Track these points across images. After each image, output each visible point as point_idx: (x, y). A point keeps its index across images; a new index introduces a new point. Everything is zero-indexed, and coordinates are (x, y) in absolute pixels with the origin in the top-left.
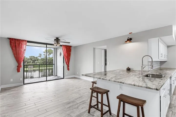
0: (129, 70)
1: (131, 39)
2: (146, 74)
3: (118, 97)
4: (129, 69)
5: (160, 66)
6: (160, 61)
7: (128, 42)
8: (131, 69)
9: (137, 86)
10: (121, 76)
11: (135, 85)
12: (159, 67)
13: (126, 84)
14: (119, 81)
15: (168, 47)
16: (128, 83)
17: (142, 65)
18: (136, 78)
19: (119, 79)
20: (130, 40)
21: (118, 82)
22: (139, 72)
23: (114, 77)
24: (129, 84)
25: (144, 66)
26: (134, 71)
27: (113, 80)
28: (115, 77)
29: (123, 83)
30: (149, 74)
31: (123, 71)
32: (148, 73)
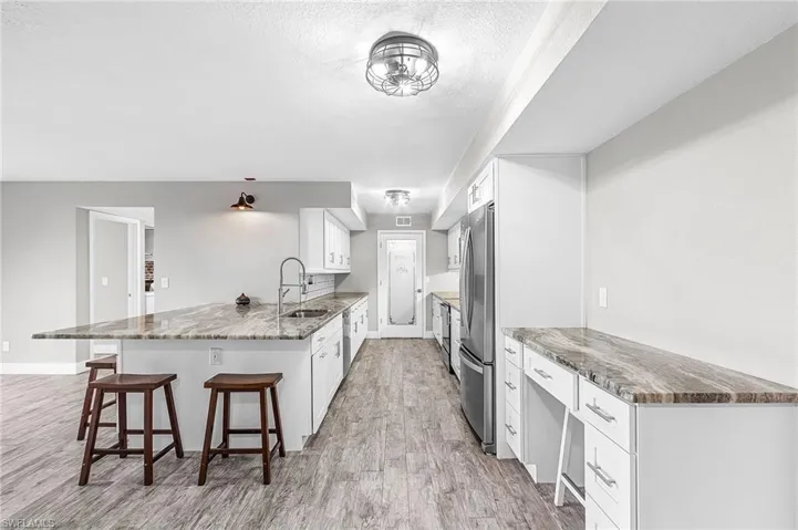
0: (244, 304)
1: (251, 199)
2: (292, 310)
3: (207, 385)
4: (244, 302)
5: (335, 287)
6: (336, 274)
7: (242, 208)
8: (251, 301)
9: (260, 338)
10: (218, 321)
11: (255, 338)
12: (332, 290)
13: (231, 338)
14: (213, 333)
15: (353, 233)
16: (238, 334)
17: (282, 285)
18: (262, 323)
19: (209, 330)
20: (247, 201)
21: (209, 337)
22: (273, 308)
23: (192, 328)
24: (241, 338)
25: (285, 289)
26: (259, 306)
27: (190, 334)
28: (197, 326)
29: (223, 338)
30: (299, 311)
31: (225, 308)
32: (298, 308)
